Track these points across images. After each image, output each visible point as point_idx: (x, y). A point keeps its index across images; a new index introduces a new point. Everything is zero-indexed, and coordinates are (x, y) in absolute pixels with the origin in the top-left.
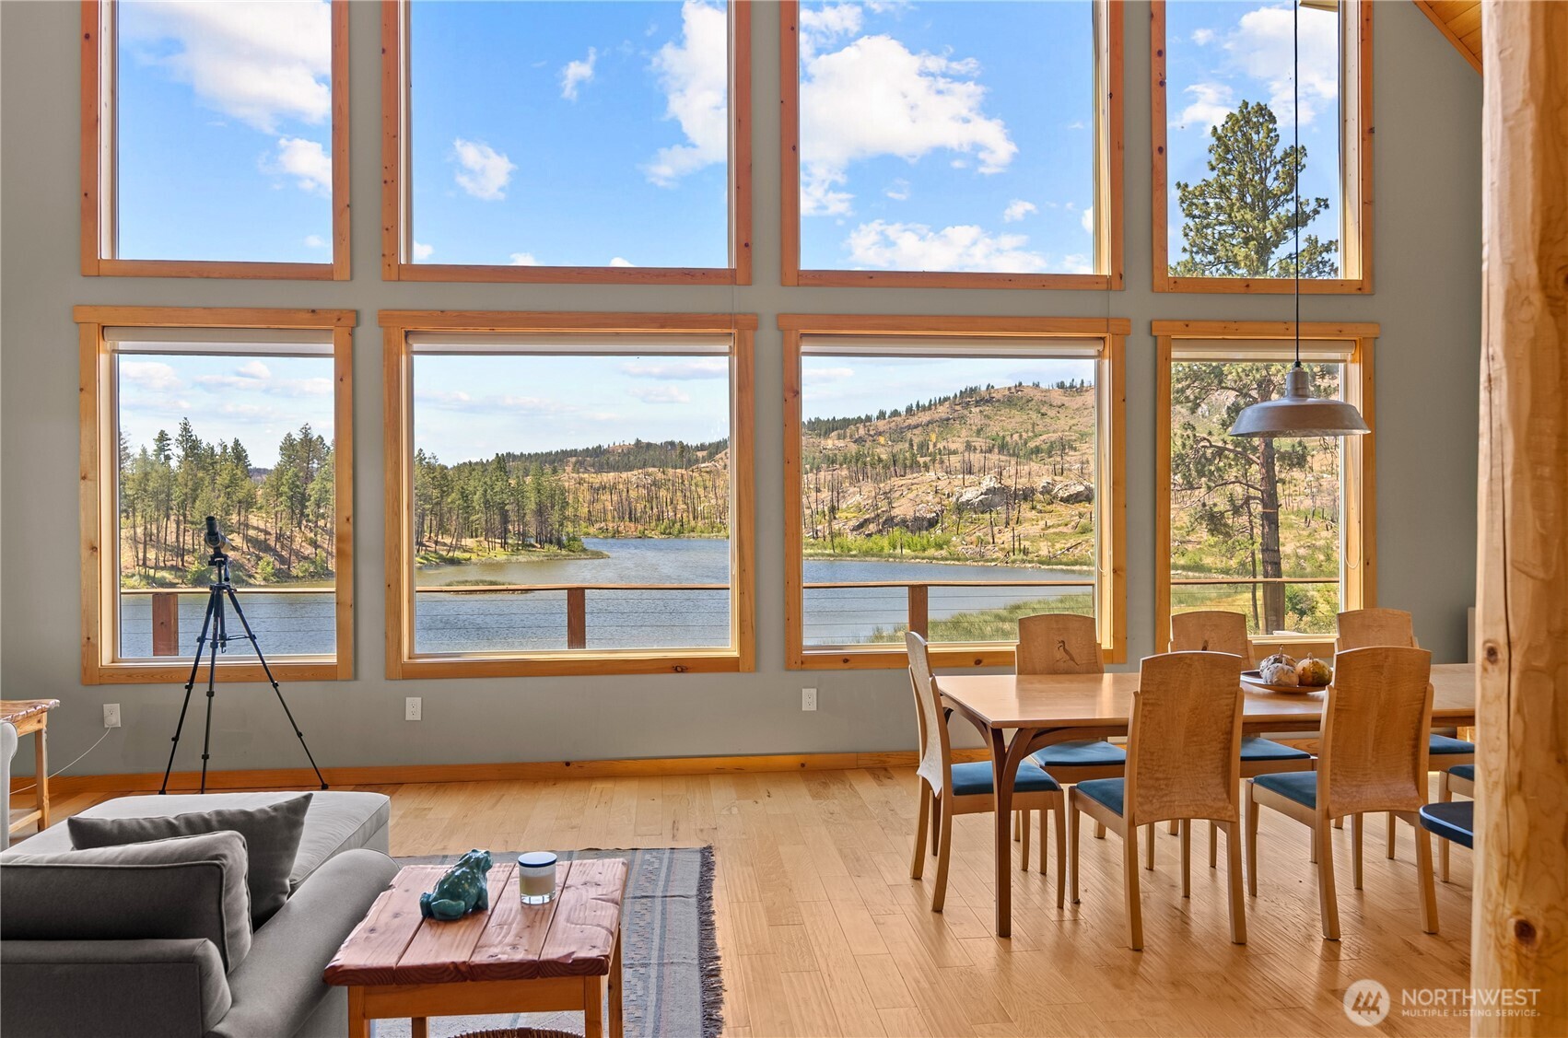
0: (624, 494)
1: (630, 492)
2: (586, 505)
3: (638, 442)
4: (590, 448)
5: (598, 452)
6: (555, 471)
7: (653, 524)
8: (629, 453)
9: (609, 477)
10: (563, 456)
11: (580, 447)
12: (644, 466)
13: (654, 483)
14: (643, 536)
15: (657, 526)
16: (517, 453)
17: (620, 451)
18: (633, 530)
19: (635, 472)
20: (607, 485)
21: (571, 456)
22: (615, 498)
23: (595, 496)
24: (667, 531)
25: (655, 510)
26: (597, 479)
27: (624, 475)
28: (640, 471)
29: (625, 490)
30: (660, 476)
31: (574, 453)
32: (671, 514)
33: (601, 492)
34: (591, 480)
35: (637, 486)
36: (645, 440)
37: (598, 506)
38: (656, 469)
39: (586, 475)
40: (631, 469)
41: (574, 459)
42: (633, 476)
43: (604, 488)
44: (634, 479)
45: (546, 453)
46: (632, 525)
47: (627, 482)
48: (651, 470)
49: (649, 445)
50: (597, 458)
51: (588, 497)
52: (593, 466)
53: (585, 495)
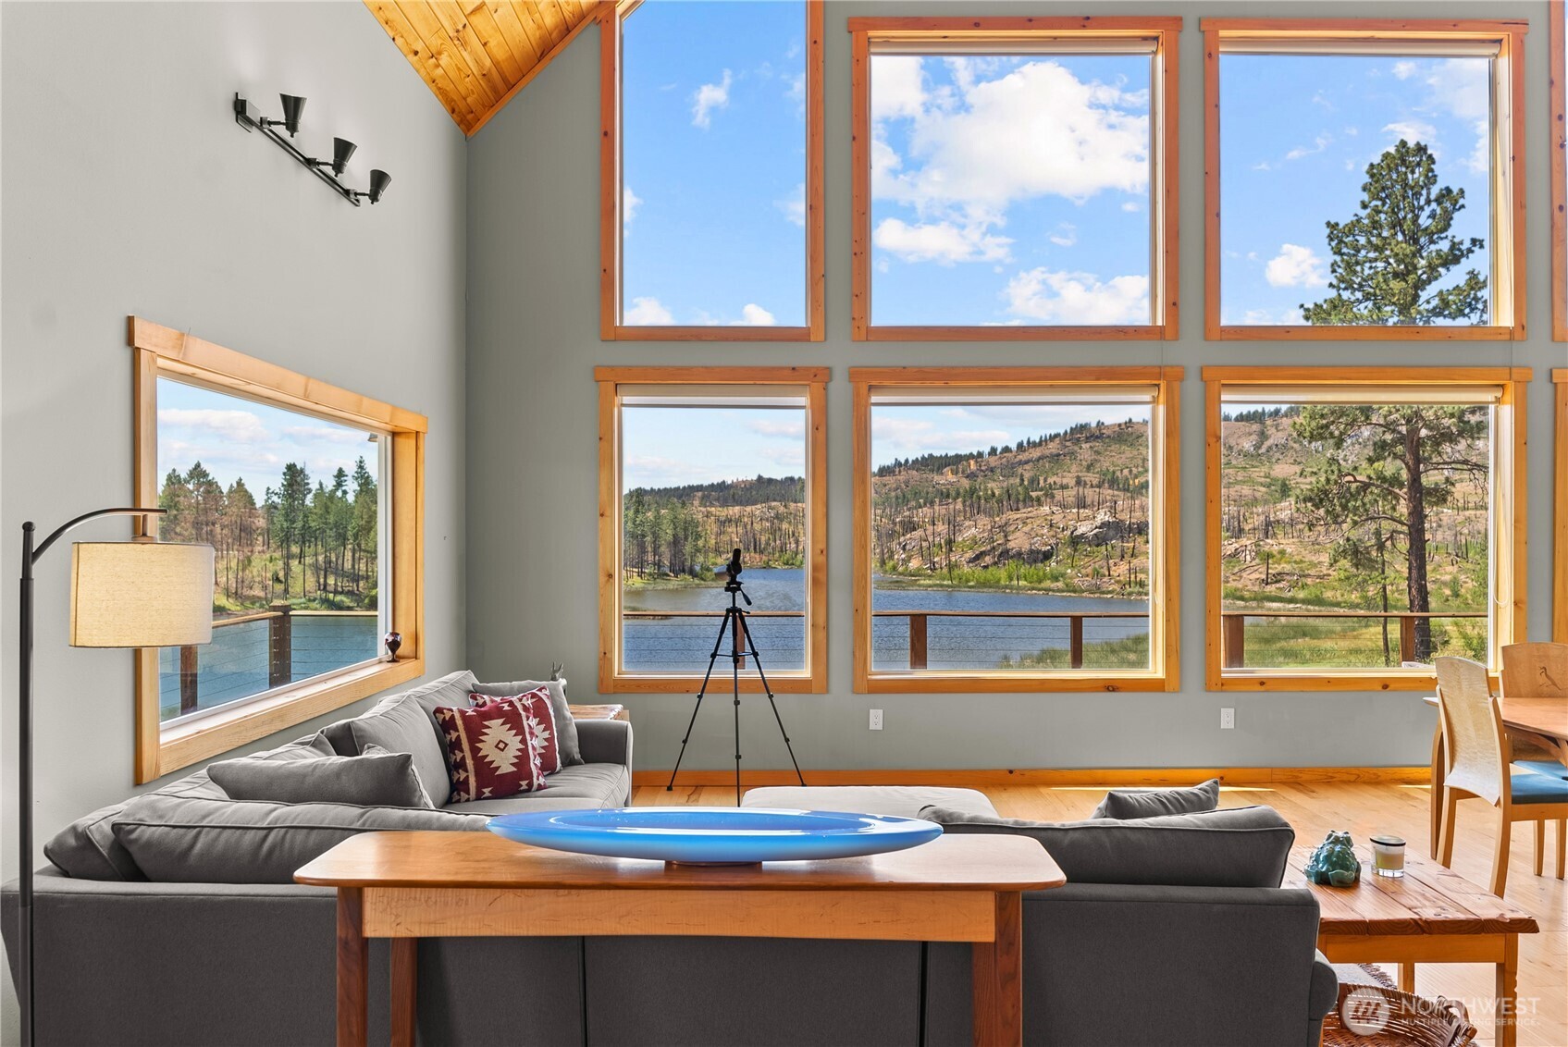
0: (749, 527)
1: (755, 524)
2: (713, 537)
3: (760, 478)
4: (715, 483)
5: (722, 487)
6: (684, 504)
7: (777, 555)
8: (751, 488)
9: (735, 511)
10: (689, 491)
11: (706, 483)
12: (767, 500)
13: (777, 516)
14: (767, 567)
15: (780, 557)
16: (648, 488)
17: (743, 486)
18: (758, 560)
19: (759, 506)
20: (733, 518)
21: (698, 491)
22: (740, 530)
23: (722, 528)
24: (790, 562)
25: (778, 542)
26: (724, 512)
27: (749, 509)
28: (764, 505)
29: (750, 523)
30: (782, 509)
31: (700, 488)
32: (793, 546)
33: (727, 524)
34: (718, 513)
35: (761, 519)
36: (766, 476)
37: (725, 538)
38: (779, 504)
39: (713, 509)
40: (754, 503)
41: (700, 494)
42: (757, 509)
43: (730, 521)
44: (758, 512)
45: (675, 488)
46: (757, 556)
47: (752, 515)
48: (773, 504)
49: (770, 481)
50: (722, 493)
51: (715, 528)
52: (718, 500)
53: (712, 527)
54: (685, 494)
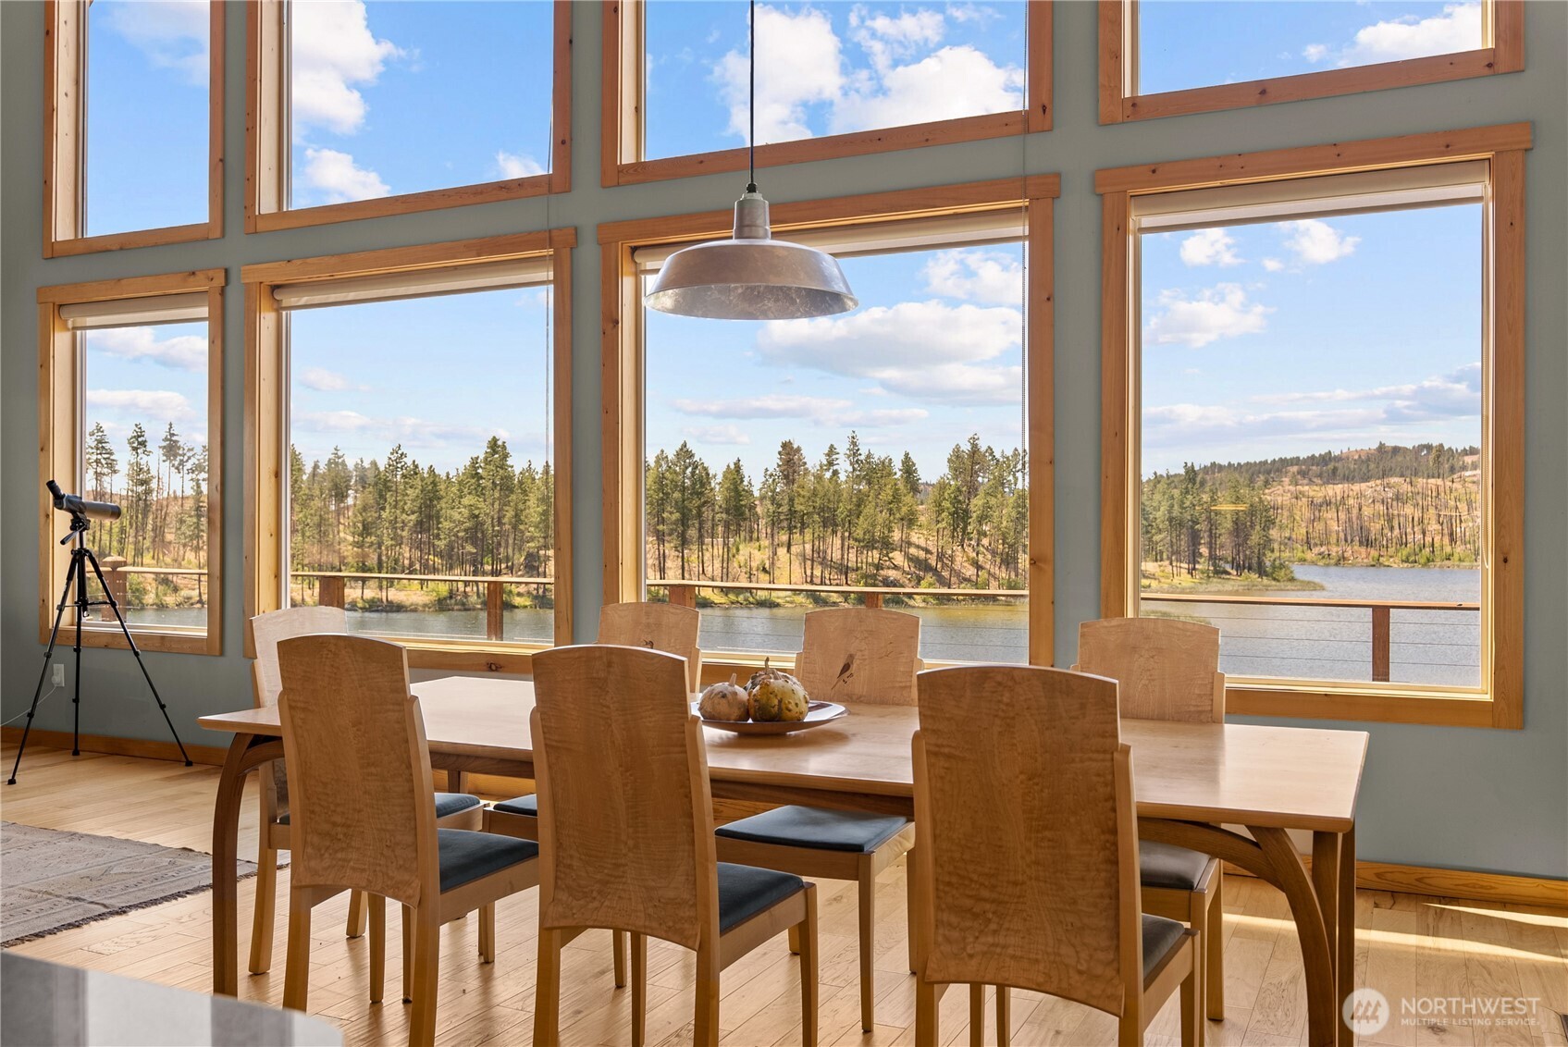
0: (1355, 511)
1: (1364, 508)
2: (1304, 525)
3: (1382, 446)
4: (1317, 455)
5: (1326, 459)
6: (1267, 484)
7: (1391, 550)
8: (1368, 459)
9: (1335, 490)
10: (1284, 463)
11: (1303, 455)
12: (1385, 474)
13: (1397, 498)
14: (1376, 564)
15: (1397, 551)
16: (1225, 463)
17: (1356, 457)
18: (1364, 555)
19: (1372, 483)
20: (1333, 500)
21: (1292, 465)
22: (1342, 516)
23: (1317, 513)
24: (1412, 559)
25: (1396, 532)
26: (1318, 492)
27: (1356, 487)
28: (1379, 482)
29: (1357, 506)
30: (1406, 488)
31: (1296, 461)
32: (1419, 536)
33: (1324, 508)
34: (1311, 494)
35: (1374, 501)
36: (1390, 443)
37: (1319, 526)
38: (1402, 480)
39: (1306, 488)
40: (1365, 479)
41: (1295, 469)
42: (1367, 488)
43: (1328, 504)
44: (1369, 492)
45: (1260, 462)
46: (1363, 549)
47: (1361, 495)
48: (1394, 480)
49: (1396, 450)
50: (1327, 467)
51: (1307, 514)
52: (1320, 476)
53: (1303, 512)
54: (1271, 471)
